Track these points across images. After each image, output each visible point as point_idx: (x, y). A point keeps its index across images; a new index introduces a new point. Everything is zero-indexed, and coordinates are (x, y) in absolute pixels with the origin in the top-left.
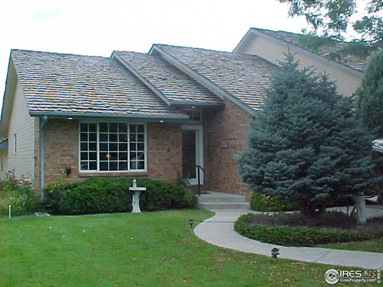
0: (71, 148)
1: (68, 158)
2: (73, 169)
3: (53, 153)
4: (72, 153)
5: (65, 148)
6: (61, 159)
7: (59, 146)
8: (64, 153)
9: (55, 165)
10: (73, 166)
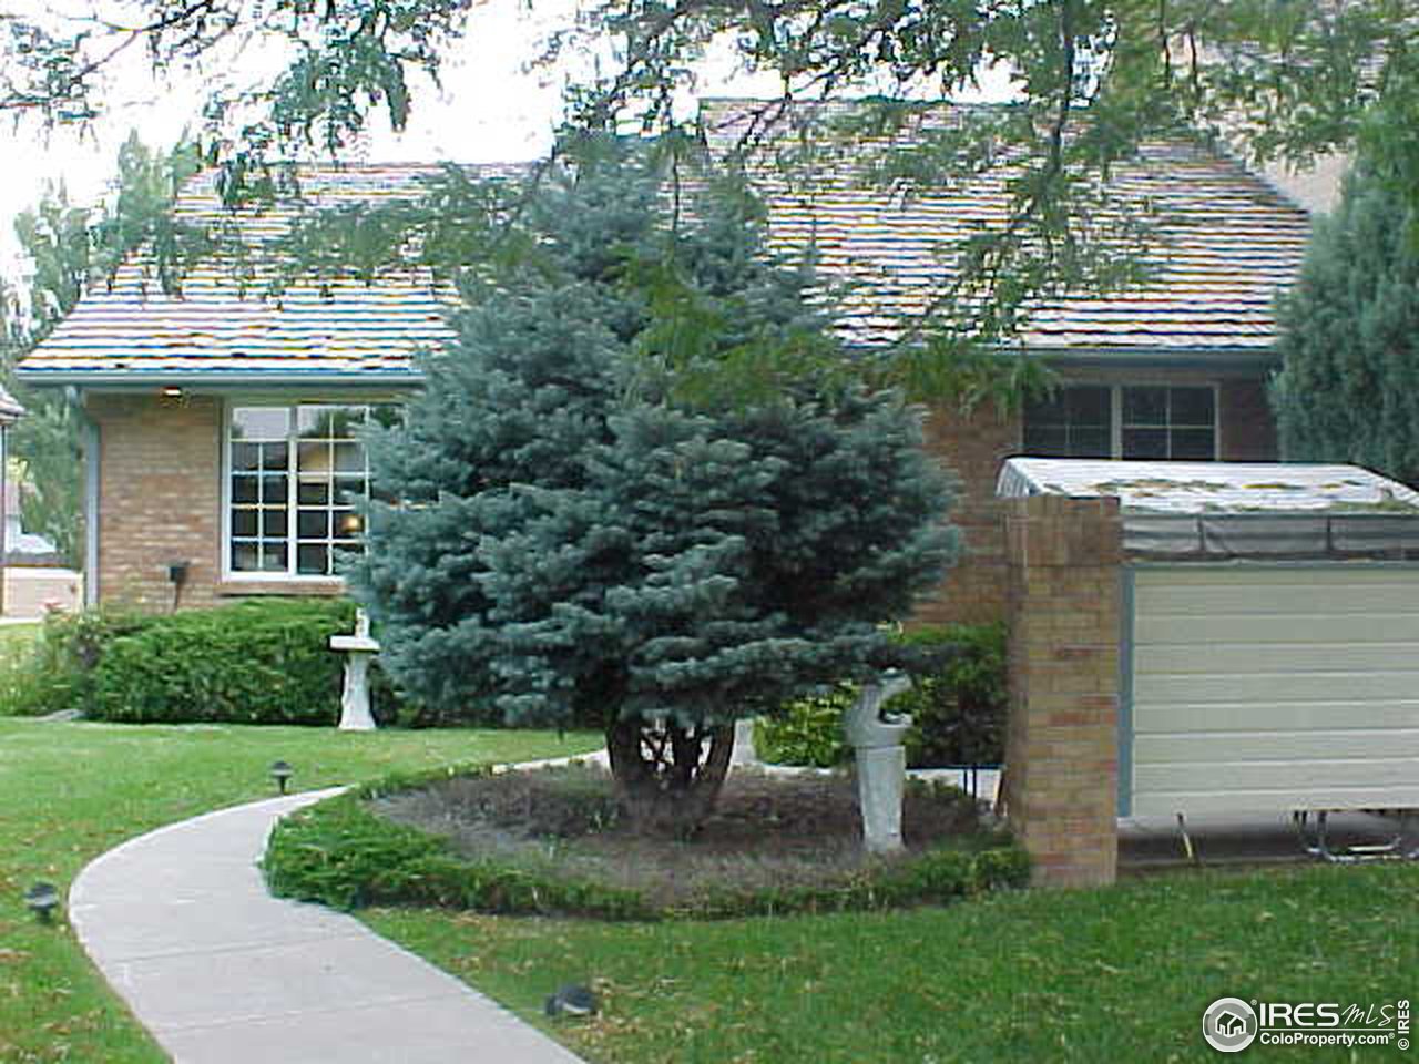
0: (194, 495)
1: (180, 527)
2: (198, 566)
3: (132, 512)
4: (196, 512)
5: (172, 495)
6: (155, 532)
7: (150, 486)
8: (168, 512)
9: (138, 553)
10: (198, 555)
